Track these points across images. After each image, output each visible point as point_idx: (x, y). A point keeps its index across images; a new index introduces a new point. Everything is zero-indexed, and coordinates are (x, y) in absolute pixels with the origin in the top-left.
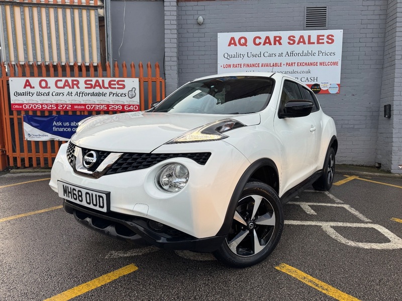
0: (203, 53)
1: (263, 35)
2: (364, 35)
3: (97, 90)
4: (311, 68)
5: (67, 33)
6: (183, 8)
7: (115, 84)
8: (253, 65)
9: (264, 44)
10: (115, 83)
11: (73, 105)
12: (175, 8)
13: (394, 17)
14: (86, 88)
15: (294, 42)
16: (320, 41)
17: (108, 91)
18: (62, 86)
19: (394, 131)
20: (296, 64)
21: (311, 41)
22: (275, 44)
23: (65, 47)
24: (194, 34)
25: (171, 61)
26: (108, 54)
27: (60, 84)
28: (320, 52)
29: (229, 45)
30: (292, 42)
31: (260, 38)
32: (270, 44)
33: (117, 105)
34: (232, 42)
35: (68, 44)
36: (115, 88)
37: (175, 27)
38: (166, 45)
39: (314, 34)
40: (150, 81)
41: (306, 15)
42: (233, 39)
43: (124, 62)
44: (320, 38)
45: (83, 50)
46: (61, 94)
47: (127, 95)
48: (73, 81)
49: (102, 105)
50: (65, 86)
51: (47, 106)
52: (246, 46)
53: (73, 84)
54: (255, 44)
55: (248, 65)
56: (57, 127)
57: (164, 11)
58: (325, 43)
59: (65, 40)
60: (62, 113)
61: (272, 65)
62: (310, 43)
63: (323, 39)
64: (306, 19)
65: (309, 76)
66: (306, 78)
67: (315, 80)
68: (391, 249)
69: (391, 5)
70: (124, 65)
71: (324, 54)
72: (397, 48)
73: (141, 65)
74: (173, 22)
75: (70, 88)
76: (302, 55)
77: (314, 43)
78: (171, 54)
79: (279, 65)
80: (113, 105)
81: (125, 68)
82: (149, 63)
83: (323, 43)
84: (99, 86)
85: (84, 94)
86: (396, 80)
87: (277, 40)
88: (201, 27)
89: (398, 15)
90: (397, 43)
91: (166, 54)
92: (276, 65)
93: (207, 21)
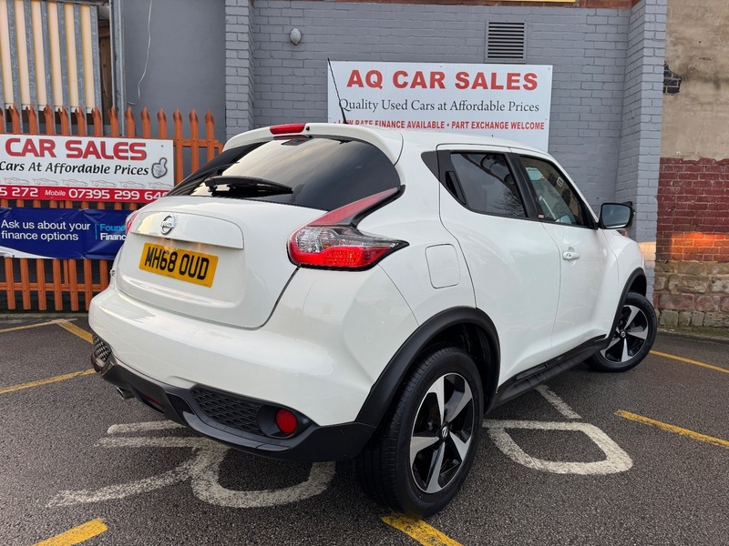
0: (301, 97)
1: (412, 68)
2: (589, 77)
3: (91, 160)
4: (496, 132)
5: (34, 49)
6: (264, 12)
7: (126, 151)
8: (394, 124)
9: (413, 86)
10: (127, 148)
11: (42, 189)
12: (246, 11)
13: (640, 46)
14: (69, 156)
15: (467, 83)
16: (513, 84)
17: (113, 163)
18: (21, 151)
20: (470, 125)
21: (497, 84)
22: (432, 86)
23: (30, 75)
24: (284, 61)
25: (237, 109)
26: (116, 91)
27: (17, 147)
28: (512, 104)
29: (350, 85)
30: (462, 84)
31: (405, 74)
32: (424, 86)
33: (131, 190)
34: (355, 79)
35: (35, 69)
36: (126, 158)
37: (246, 46)
38: (228, 80)
39: (502, 70)
40: (195, 146)
41: (488, 37)
42: (355, 73)
43: (145, 109)
44: (513, 78)
45: (66, 82)
46: (19, 168)
47: (149, 171)
48: (42, 142)
49: (101, 189)
50: (25, 151)
52: (381, 87)
53: (43, 149)
54: (397, 85)
55: (384, 124)
56: (9, 230)
57: (225, 15)
58: (522, 88)
59: (29, 61)
60: (20, 204)
61: (426, 125)
62: (494, 86)
63: (518, 81)
64: (487, 44)
68: (604, 473)
69: (635, 25)
70: (145, 115)
71: (519, 108)
72: (644, 103)
73: (177, 116)
74: (241, 37)
75: (36, 155)
76: (480, 108)
77: (501, 87)
78: (237, 97)
79: (440, 125)
80: (123, 190)
81: (146, 120)
83: (518, 88)
84: (95, 152)
85: (64, 168)
86: (641, 158)
87: (436, 80)
88: (296, 48)
89: (646, 43)
90: (644, 94)
91: (228, 96)
92: (433, 125)
93: (307, 38)
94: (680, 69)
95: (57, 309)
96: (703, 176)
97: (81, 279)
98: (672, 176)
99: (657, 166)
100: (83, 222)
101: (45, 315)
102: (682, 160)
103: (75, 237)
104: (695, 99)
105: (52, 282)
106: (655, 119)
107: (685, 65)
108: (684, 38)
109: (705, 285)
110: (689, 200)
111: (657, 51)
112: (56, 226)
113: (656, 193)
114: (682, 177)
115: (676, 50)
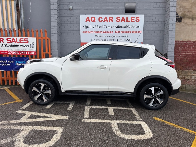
0: (73, 25)
1: (104, 16)
2: (155, 18)
3: (13, 43)
4: (128, 34)
6: (62, 1)
7: (23, 41)
8: (99, 32)
9: (104, 21)
10: (23, 40)
12: (56, 1)
13: (169, 9)
14: (7, 42)
16: (133, 20)
17: (19, 44)
20: (120, 32)
22: (110, 21)
24: (68, 15)
25: (54, 28)
26: (21, 24)
28: (132, 26)
29: (86, 21)
30: (118, 20)
31: (102, 18)
33: (24, 52)
34: (88, 20)
36: (23, 43)
37: (56, 11)
38: (51, 20)
39: (129, 16)
40: (42, 39)
41: (125, 7)
42: (88, 18)
43: (28, 29)
44: (133, 18)
45: (8, 22)
47: (29, 46)
48: (0, 38)
49: (16, 51)
52: (95, 22)
53: (0, 40)
54: (99, 21)
55: (96, 32)
57: (50, 2)
58: (135, 21)
61: (108, 32)
62: (127, 21)
63: (134, 19)
64: (125, 9)
66: (125, 39)
67: (130, 41)
69: (168, 2)
70: (28, 31)
71: (134, 27)
72: (170, 25)
73: (37, 31)
74: (55, 8)
76: (123, 27)
77: (129, 21)
78: (54, 25)
79: (112, 32)
80: (22, 52)
82: (41, 29)
83: (134, 21)
84: (14, 41)
85: (6, 46)
86: (169, 41)
87: (111, 19)
88: (71, 11)
89: (171, 8)
90: (170, 22)
91: (51, 25)
92: (110, 32)
93: (74, 8)
94: (182, 15)
95: (5, 84)
96: (189, 46)
97: (11, 76)
98: (179, 46)
99: (174, 43)
100: (12, 61)
101: (2, 86)
102: (182, 41)
103: (10, 65)
104: (186, 23)
105: (4, 77)
106: (173, 30)
107: (183, 14)
108: (183, 6)
109: (189, 77)
110: (185, 53)
111: (174, 10)
112: (4, 62)
113: (174, 51)
114: (182, 46)
115: (181, 10)
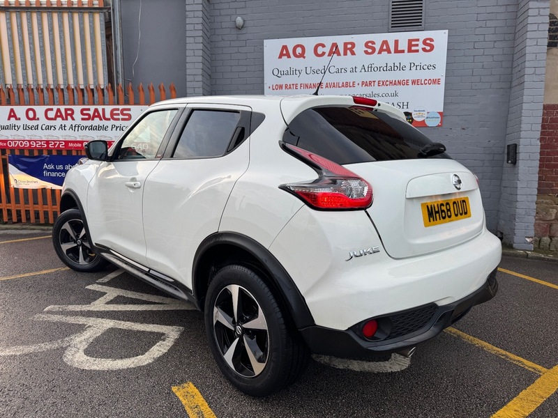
0: (244, 69)
1: (328, 41)
2: (481, 38)
3: (97, 122)
4: (399, 88)
6: (217, 6)
7: (118, 114)
9: (330, 55)
10: (119, 112)
11: (67, 142)
12: (200, 7)
13: (526, 8)
14: (83, 119)
15: (374, 50)
16: (413, 48)
17: (109, 123)
18: (53, 117)
19: (519, 185)
20: (376, 83)
21: (399, 49)
22: (345, 54)
23: (62, 64)
24: (232, 42)
25: (194, 81)
26: (117, 72)
28: (412, 65)
29: (280, 57)
30: (370, 51)
31: (323, 46)
32: (339, 54)
34: (284, 53)
36: (118, 119)
37: (200, 33)
38: (188, 59)
39: (403, 37)
41: (391, 10)
42: (285, 47)
43: (130, 84)
44: (413, 43)
46: (53, 128)
48: (66, 110)
50: (57, 116)
51: (36, 143)
52: (304, 57)
53: (67, 115)
54: (317, 54)
55: (307, 86)
56: (48, 171)
57: (186, 11)
58: (421, 50)
59: (62, 54)
60: (54, 153)
61: (340, 85)
62: (397, 51)
63: (417, 45)
64: (391, 16)
65: (395, 100)
67: (405, 107)
70: (130, 88)
71: (418, 68)
72: (528, 57)
73: (151, 88)
74: (197, 27)
75: (63, 119)
76: (385, 69)
77: (403, 51)
78: (194, 72)
79: (351, 85)
82: (162, 84)
83: (417, 51)
84: (99, 116)
85: (80, 128)
86: (525, 106)
87: (349, 49)
88: (240, 32)
89: (531, 5)
90: (528, 50)
91: (188, 72)
92: (346, 85)
93: (248, 23)
99: (541, 113)
106: (539, 71)
111: (541, 10)
113: (539, 136)
